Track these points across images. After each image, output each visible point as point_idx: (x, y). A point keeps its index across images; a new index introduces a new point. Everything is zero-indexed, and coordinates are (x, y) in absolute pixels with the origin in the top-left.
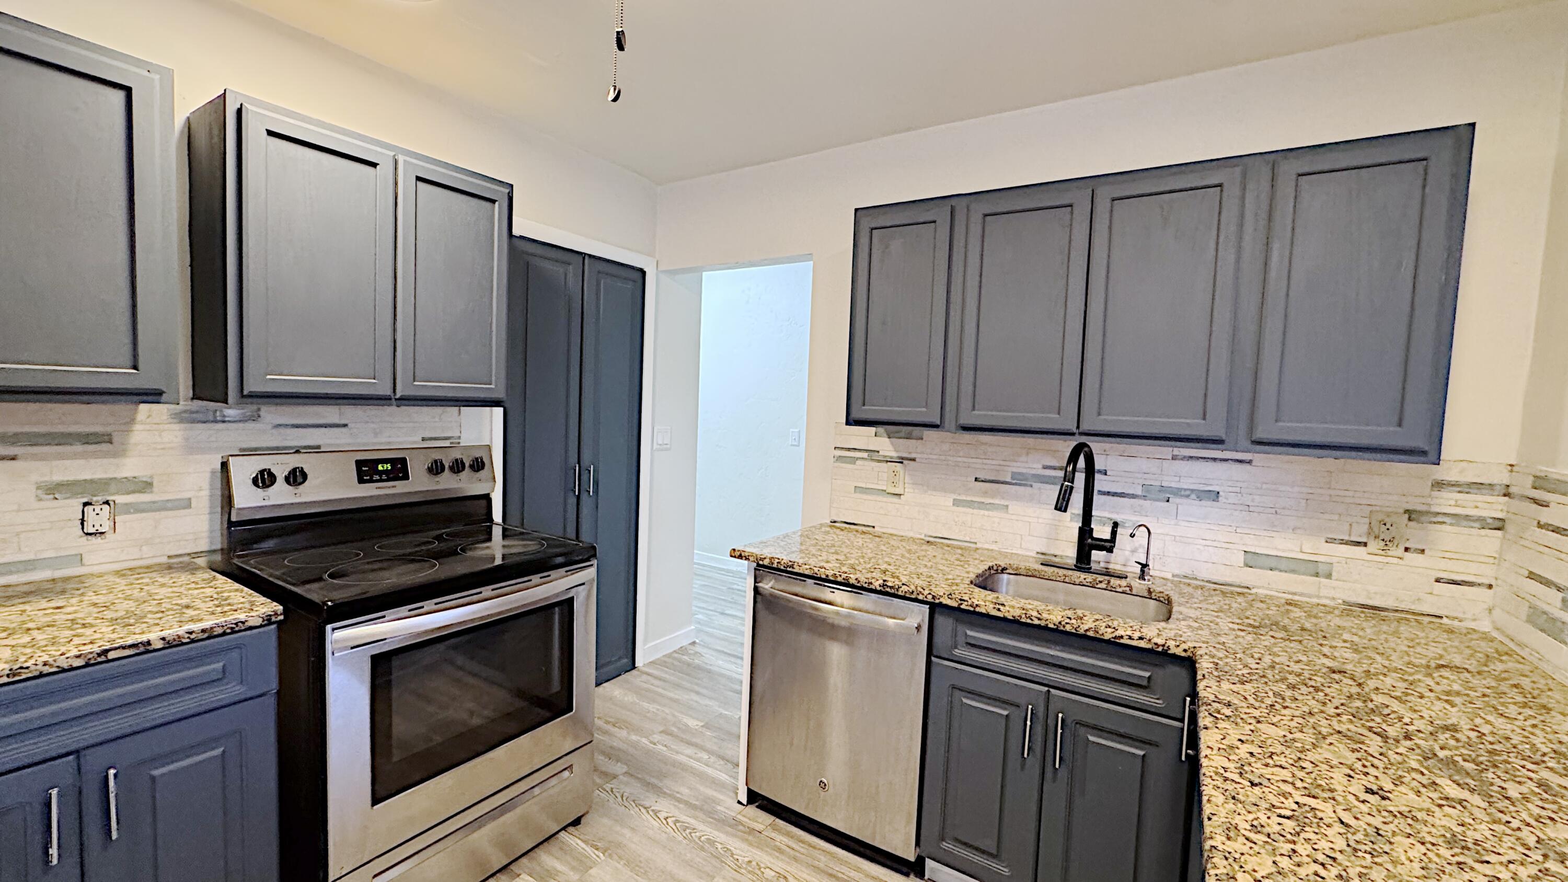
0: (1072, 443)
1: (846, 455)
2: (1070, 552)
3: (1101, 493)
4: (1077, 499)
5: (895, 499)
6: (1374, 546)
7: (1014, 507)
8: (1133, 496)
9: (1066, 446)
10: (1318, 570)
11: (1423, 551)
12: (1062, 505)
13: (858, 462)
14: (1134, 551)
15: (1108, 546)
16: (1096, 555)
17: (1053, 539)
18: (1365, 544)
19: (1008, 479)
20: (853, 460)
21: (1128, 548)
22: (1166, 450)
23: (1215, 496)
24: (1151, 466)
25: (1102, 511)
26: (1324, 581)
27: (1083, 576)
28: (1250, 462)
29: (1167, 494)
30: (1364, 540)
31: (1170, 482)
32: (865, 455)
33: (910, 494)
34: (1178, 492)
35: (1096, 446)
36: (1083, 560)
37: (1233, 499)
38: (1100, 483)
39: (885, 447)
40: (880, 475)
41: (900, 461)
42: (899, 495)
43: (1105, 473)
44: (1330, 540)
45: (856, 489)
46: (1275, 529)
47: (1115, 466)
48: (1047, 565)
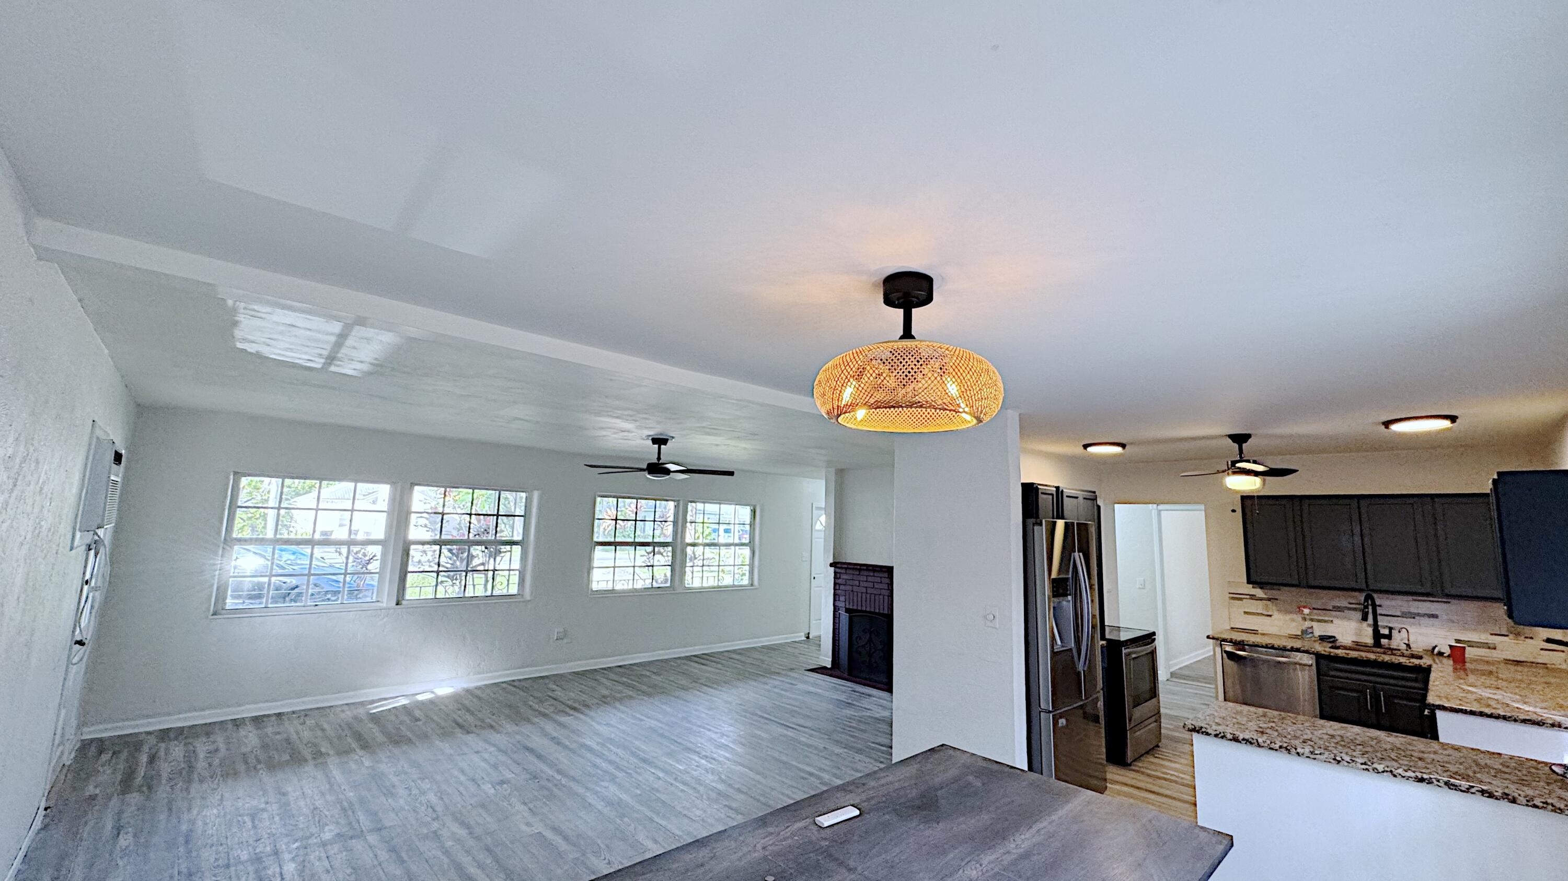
0: (1364, 594)
1: (1236, 597)
2: (1369, 640)
3: (1381, 615)
4: (1370, 617)
5: (1269, 618)
6: (1511, 636)
7: (1335, 621)
8: (1398, 616)
9: (1362, 597)
10: (1488, 646)
11: (1532, 638)
12: (1365, 618)
13: (1245, 600)
14: (1402, 640)
15: (1389, 637)
16: (1384, 641)
17: (1358, 634)
18: (1507, 636)
19: (1331, 608)
20: (1241, 599)
21: (1399, 639)
22: (1410, 598)
23: (1436, 617)
24: (1405, 604)
25: (1382, 621)
26: (1492, 651)
27: (1379, 650)
28: (1449, 602)
29: (1413, 616)
30: (1507, 634)
31: (1413, 610)
32: (1248, 597)
33: (1277, 615)
34: (1418, 614)
35: (1375, 596)
36: (1377, 644)
37: (1444, 617)
38: (1379, 611)
39: (1259, 592)
40: (1257, 607)
41: (1269, 599)
42: (1270, 616)
43: (1380, 606)
44: (1492, 634)
45: (1245, 613)
46: (1465, 629)
47: (1387, 604)
48: (1358, 646)
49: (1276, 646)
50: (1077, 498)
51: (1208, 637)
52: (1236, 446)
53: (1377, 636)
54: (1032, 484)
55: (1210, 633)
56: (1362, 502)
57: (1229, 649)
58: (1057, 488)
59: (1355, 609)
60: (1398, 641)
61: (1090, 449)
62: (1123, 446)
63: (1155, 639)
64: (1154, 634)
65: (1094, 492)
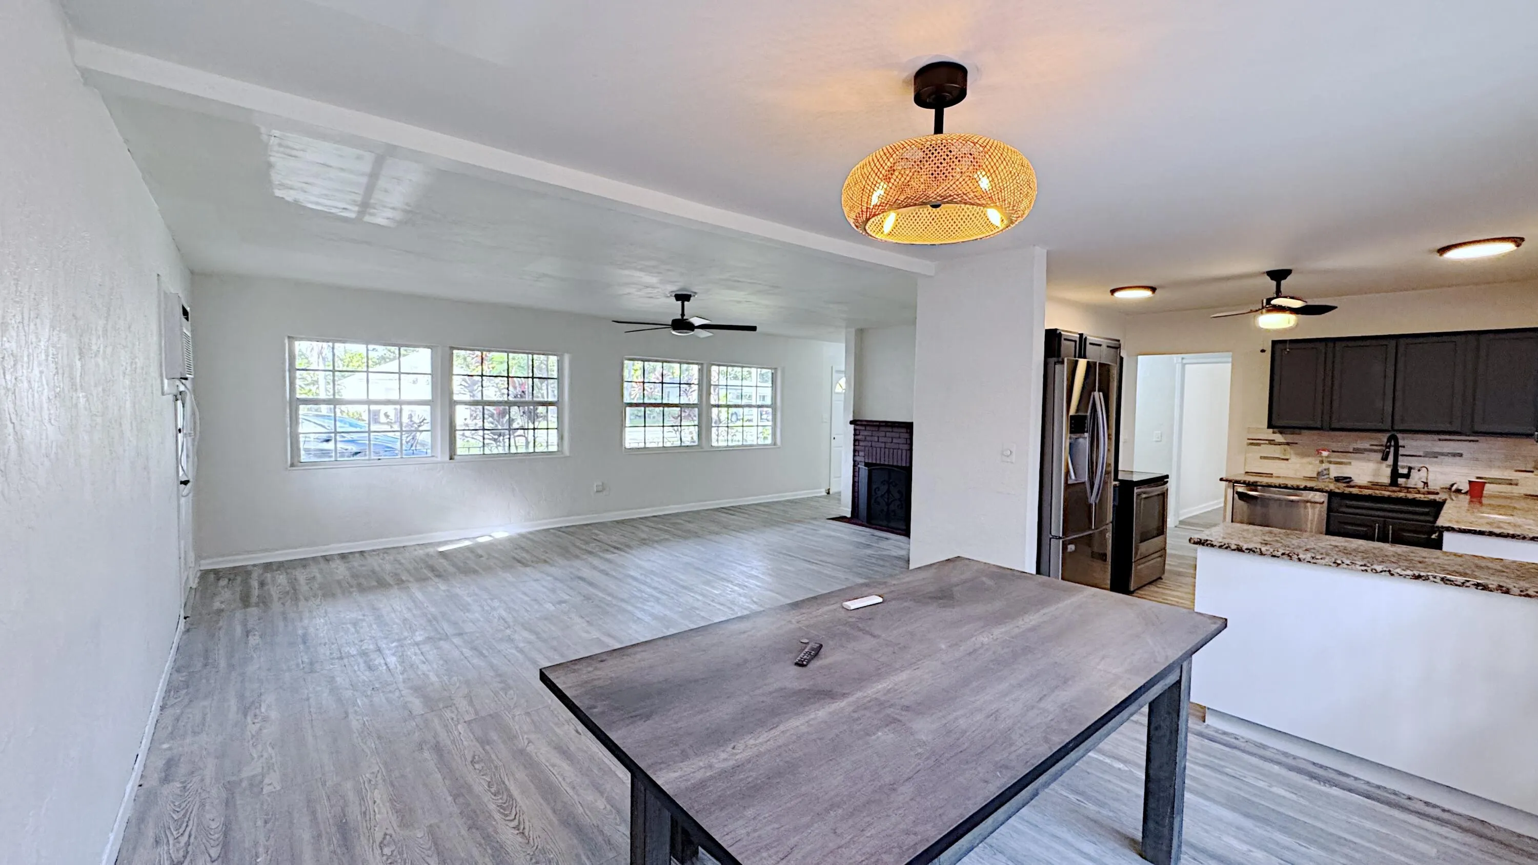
0: (1388, 435)
1: (1254, 443)
2: (1386, 480)
3: (1403, 455)
4: (1391, 457)
5: (1285, 461)
7: (1354, 462)
8: (1420, 456)
9: (1384, 438)
10: (1510, 483)
12: (1385, 458)
13: (1262, 446)
14: (1420, 478)
15: (1407, 476)
16: (1401, 481)
17: (1376, 475)
18: (1532, 472)
19: (1351, 451)
20: (1259, 445)
21: (1417, 477)
22: (1436, 437)
23: (1461, 455)
24: (1429, 444)
25: (1402, 462)
26: (1514, 487)
27: (1394, 488)
28: (1477, 441)
29: (1435, 455)
30: (1532, 470)
31: (1437, 450)
32: (1267, 442)
33: (1294, 459)
34: (1442, 454)
35: (1399, 436)
36: (1394, 482)
37: (1469, 456)
38: (1402, 451)
39: (1279, 438)
40: (1276, 451)
41: (1288, 444)
42: (1287, 460)
43: (1404, 447)
44: (1516, 471)
45: (1261, 457)
46: (1490, 467)
47: (1409, 444)
48: (1375, 485)
49: (1289, 486)
50: (1100, 345)
51: (1221, 480)
52: (1274, 283)
53: (1395, 475)
54: (1056, 330)
55: (1224, 476)
56: (1402, 341)
57: (1241, 489)
58: (1081, 335)
59: (1375, 451)
60: (1416, 480)
61: (1118, 295)
62: (1153, 289)
63: (1167, 482)
64: (1167, 477)
65: (1118, 341)
